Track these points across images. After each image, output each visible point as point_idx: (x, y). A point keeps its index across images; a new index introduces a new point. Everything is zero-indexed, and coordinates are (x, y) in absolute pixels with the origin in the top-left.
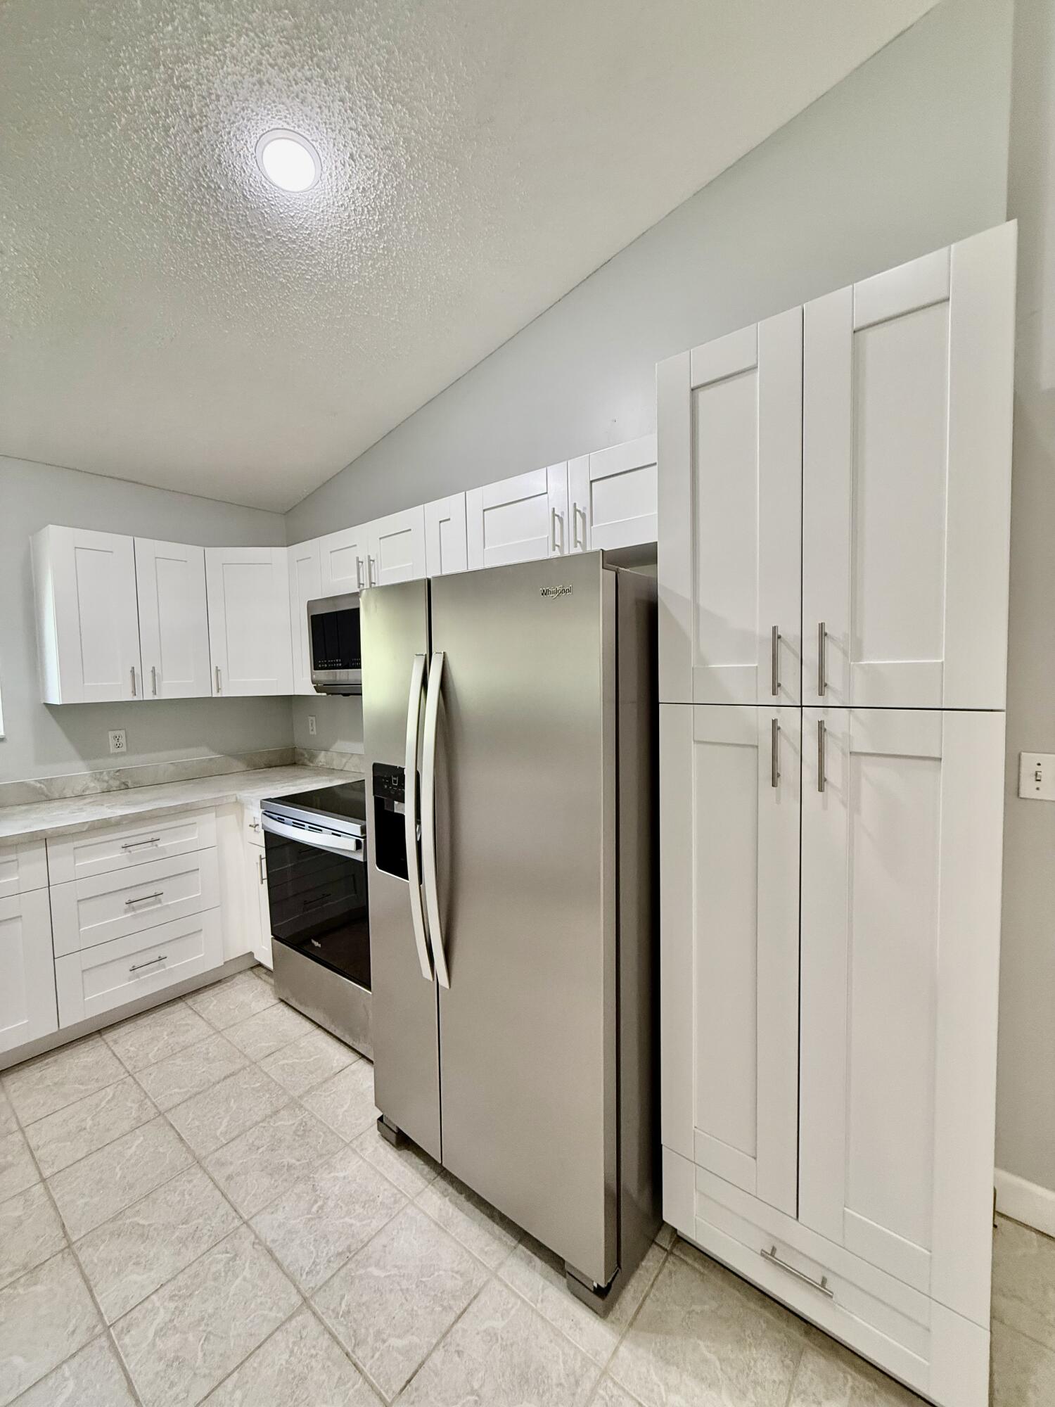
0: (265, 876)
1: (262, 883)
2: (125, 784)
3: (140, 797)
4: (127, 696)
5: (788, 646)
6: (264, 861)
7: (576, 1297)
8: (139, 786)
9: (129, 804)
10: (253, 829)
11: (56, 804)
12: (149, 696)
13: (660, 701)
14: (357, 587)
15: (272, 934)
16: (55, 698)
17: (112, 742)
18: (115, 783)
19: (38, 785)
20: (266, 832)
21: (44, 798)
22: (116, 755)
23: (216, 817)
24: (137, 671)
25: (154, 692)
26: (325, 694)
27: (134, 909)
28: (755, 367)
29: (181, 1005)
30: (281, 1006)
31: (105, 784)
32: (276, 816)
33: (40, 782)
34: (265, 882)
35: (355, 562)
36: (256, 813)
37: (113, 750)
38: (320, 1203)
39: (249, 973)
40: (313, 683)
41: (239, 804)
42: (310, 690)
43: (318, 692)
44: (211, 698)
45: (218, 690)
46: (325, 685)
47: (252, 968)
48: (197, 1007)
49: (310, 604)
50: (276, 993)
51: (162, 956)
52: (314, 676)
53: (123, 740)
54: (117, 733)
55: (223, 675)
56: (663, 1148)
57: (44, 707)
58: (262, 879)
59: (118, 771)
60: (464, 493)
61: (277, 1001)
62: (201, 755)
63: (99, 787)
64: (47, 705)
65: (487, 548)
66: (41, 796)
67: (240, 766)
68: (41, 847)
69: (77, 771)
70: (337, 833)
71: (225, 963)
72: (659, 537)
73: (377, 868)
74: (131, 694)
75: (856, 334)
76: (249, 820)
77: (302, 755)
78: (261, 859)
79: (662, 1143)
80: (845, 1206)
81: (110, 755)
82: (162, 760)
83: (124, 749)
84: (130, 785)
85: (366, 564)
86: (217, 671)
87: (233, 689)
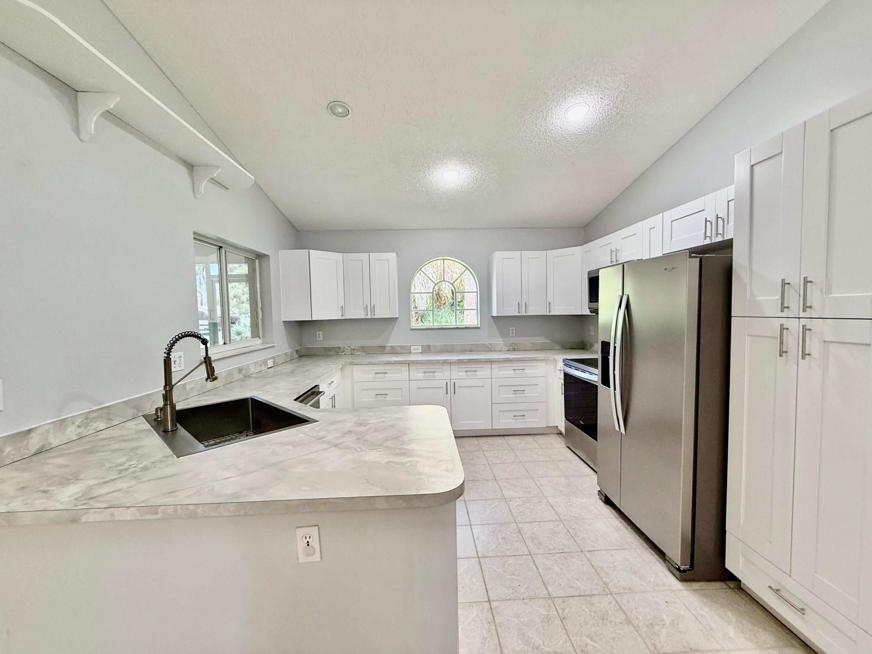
0: (563, 392)
1: (562, 395)
2: (514, 349)
3: (518, 353)
4: (517, 314)
5: (794, 289)
6: (563, 386)
7: (670, 571)
8: (519, 350)
9: (515, 355)
10: (560, 371)
11: (493, 352)
12: (524, 314)
13: (732, 316)
14: (610, 262)
15: (565, 417)
16: (495, 314)
17: (511, 332)
18: (511, 348)
19: (488, 345)
20: (564, 373)
21: (490, 350)
22: (512, 337)
23: (546, 364)
24: (520, 304)
25: (526, 312)
26: (594, 314)
27: (515, 394)
28: (781, 153)
29: (529, 437)
30: (568, 449)
31: (508, 348)
32: (568, 366)
33: (488, 344)
34: (563, 395)
35: (610, 252)
36: (561, 365)
37: (511, 335)
38: (571, 503)
39: (556, 435)
40: (589, 308)
41: (555, 361)
42: (589, 313)
43: (591, 313)
44: (547, 315)
45: (549, 312)
46: (594, 310)
47: (558, 434)
48: (535, 439)
49: (589, 273)
50: (566, 443)
51: (524, 415)
52: (589, 306)
53: (514, 331)
54: (512, 328)
55: (552, 305)
56: (727, 532)
57: (491, 317)
58: (562, 394)
59: (512, 343)
60: (662, 213)
61: (565, 447)
62: (541, 340)
63: (506, 348)
64: (492, 316)
65: (673, 240)
66: (489, 349)
67: (558, 347)
68: (489, 364)
69: (499, 341)
70: (591, 373)
71: (547, 427)
72: (734, 236)
73: (601, 384)
74: (518, 313)
75: (832, 131)
76: (558, 368)
77: (587, 345)
78: (562, 385)
79: (726, 529)
80: (815, 573)
81: (510, 337)
82: (528, 341)
83: (514, 335)
84: (516, 349)
85: (615, 253)
86: (549, 303)
87: (556, 311)
